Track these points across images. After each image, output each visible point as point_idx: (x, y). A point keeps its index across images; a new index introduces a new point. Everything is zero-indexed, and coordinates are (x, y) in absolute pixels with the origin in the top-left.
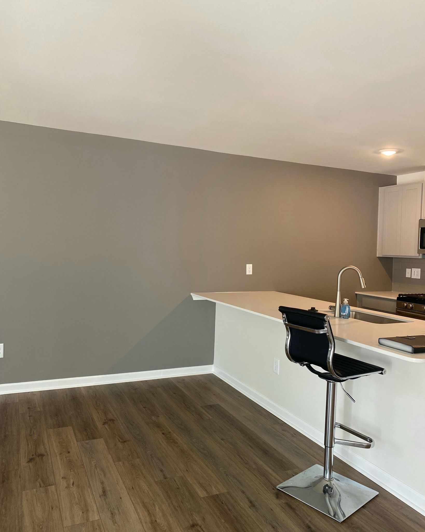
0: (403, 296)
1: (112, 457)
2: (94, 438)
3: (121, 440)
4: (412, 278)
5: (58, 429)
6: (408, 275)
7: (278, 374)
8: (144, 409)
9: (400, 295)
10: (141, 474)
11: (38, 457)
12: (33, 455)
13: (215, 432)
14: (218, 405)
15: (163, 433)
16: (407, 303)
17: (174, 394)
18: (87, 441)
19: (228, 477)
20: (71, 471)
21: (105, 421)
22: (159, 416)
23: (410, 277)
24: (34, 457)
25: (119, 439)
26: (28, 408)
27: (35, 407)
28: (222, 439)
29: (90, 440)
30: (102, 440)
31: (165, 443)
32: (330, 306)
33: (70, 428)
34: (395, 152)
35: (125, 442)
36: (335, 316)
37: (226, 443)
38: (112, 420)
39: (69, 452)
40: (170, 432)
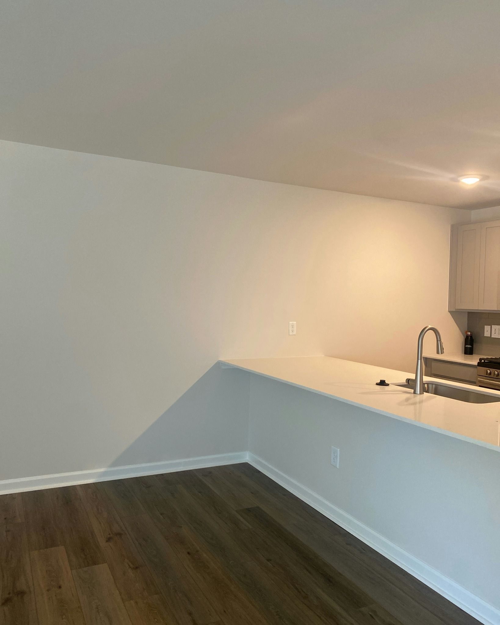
0: (484, 361)
1: (120, 594)
2: (95, 563)
3: (131, 566)
4: (492, 337)
5: (45, 550)
6: (487, 334)
7: (338, 468)
8: (161, 516)
9: (481, 360)
10: (161, 620)
11: (18, 596)
12: (9, 594)
13: (258, 549)
14: (258, 507)
15: (189, 553)
16: (491, 369)
17: (199, 494)
18: (85, 569)
19: (282, 620)
20: (63, 617)
21: (109, 536)
22: (182, 526)
23: (490, 336)
24: (11, 595)
25: (130, 564)
26: (5, 519)
27: (15, 517)
28: (269, 560)
29: (89, 566)
30: (106, 565)
31: (192, 568)
32: (407, 379)
33: (62, 548)
34: (478, 180)
35: (137, 568)
36: (415, 393)
37: (274, 566)
38: (119, 534)
39: (60, 587)
40: (198, 551)
